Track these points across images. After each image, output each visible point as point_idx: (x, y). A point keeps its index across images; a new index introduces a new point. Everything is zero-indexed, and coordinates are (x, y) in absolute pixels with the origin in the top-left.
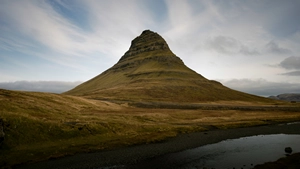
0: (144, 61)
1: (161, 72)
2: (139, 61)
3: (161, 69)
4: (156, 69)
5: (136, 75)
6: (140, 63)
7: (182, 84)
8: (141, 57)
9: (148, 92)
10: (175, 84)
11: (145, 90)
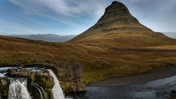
0: (113, 21)
1: (124, 28)
2: (110, 21)
3: (124, 26)
4: (121, 26)
5: (109, 30)
6: (111, 22)
7: (138, 35)
8: (111, 19)
9: (117, 41)
10: (134, 35)
11: (115, 39)
